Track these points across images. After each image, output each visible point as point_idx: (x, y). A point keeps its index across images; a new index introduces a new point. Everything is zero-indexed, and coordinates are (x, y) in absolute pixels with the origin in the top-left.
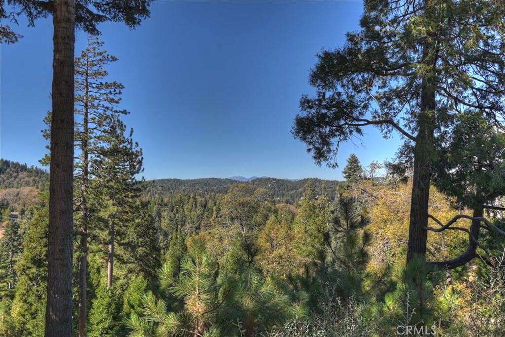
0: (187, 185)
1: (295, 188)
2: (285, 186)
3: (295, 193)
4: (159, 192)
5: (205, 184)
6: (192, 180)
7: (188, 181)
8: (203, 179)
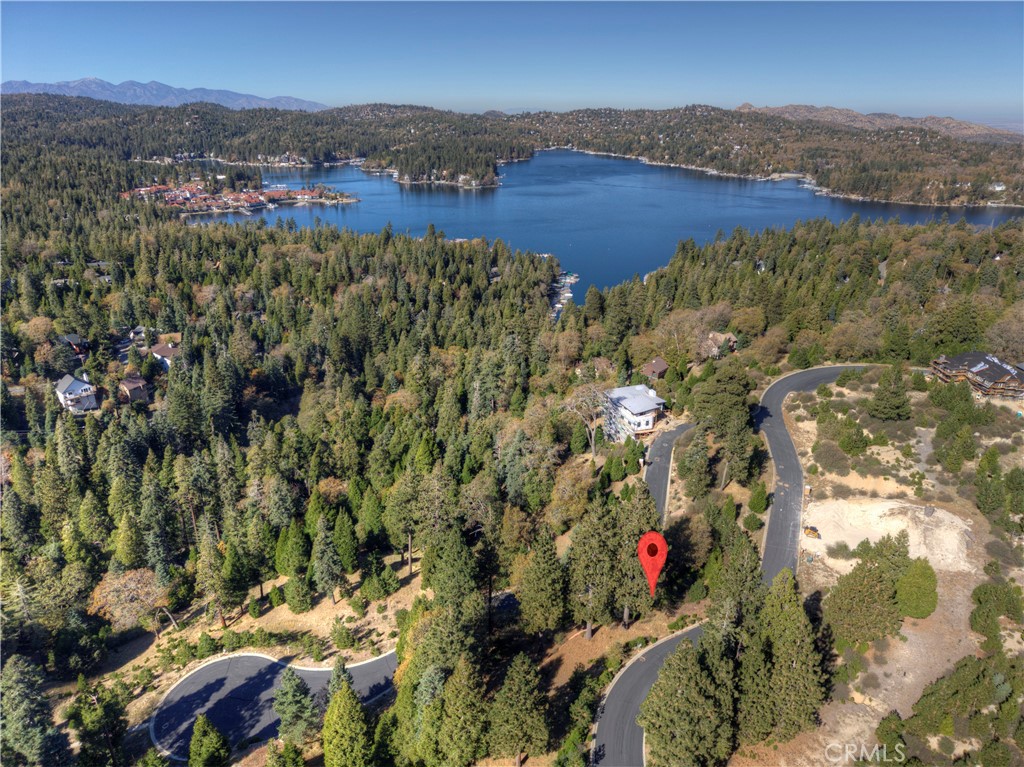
1: (243, 135)
3: (243, 144)
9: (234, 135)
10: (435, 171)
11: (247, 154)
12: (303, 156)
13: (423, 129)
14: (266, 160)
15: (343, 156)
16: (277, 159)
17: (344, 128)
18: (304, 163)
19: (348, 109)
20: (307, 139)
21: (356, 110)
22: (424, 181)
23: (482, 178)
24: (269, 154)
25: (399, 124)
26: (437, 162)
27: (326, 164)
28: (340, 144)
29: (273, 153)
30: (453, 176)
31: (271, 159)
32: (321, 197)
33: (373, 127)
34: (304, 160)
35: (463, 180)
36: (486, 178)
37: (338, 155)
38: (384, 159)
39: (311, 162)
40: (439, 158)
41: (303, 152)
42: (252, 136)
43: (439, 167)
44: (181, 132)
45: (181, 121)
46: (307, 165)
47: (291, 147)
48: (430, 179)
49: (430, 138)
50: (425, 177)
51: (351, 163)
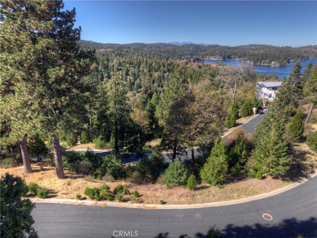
0: (147, 47)
1: (205, 51)
2: (200, 49)
3: (204, 53)
4: (132, 52)
5: (157, 47)
6: (151, 44)
7: (148, 45)
8: (156, 44)
9: (203, 51)
10: (263, 61)
11: (204, 56)
12: (221, 56)
13: (265, 50)
14: (209, 58)
15: (234, 57)
16: (212, 57)
17: (237, 50)
18: (220, 59)
19: (242, 46)
20: (224, 52)
21: (244, 46)
22: (259, 64)
23: (281, 63)
24: (210, 56)
25: (257, 49)
26: (265, 57)
27: (227, 59)
28: (234, 54)
29: (212, 56)
30: (270, 62)
31: (210, 57)
32: (219, 66)
33: (247, 50)
34: (220, 58)
35: (274, 63)
36: (283, 63)
37: (232, 57)
38: (247, 58)
39: (222, 59)
40: (266, 57)
41: (221, 55)
42: (208, 52)
43: (265, 59)
44: (189, 51)
45: (190, 48)
46: (221, 60)
47: (218, 54)
48: (261, 63)
49: (267, 53)
50: (259, 62)
51: (236, 59)
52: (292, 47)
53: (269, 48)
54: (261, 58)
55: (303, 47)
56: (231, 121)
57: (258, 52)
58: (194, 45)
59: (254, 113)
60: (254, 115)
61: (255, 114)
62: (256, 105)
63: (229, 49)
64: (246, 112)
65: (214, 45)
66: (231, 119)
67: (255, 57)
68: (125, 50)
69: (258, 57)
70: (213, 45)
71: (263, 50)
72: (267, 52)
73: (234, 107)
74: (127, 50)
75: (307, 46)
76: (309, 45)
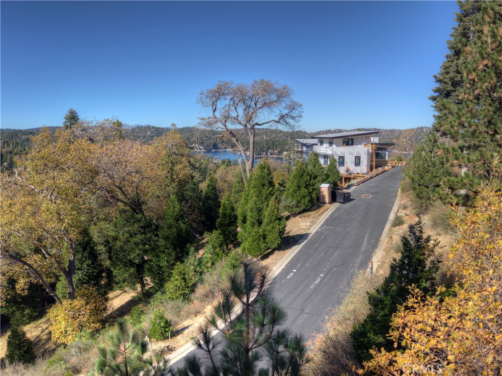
10: (270, 151)
12: (202, 145)
13: (270, 136)
15: (223, 147)
18: (201, 149)
20: (206, 138)
25: (258, 135)
26: (272, 146)
27: (213, 150)
28: (223, 142)
30: (280, 153)
33: (244, 136)
35: (286, 154)
39: (205, 149)
40: (274, 144)
43: (272, 149)
44: (145, 137)
45: (146, 132)
46: (203, 151)
47: (196, 142)
48: (267, 154)
49: (273, 140)
50: (264, 153)
51: (227, 150)
52: (306, 131)
53: (275, 133)
54: (266, 147)
55: (321, 132)
56: (269, 228)
57: (260, 138)
58: (153, 127)
59: (327, 200)
60: (327, 206)
61: (330, 203)
62: (324, 177)
63: (214, 134)
64: (304, 197)
65: (189, 128)
66: (265, 221)
67: (258, 145)
68: (24, 137)
69: (261, 146)
70: (187, 128)
71: (267, 136)
72: (273, 138)
73: (263, 185)
74: (26, 137)
75: (325, 130)
76: (328, 129)
